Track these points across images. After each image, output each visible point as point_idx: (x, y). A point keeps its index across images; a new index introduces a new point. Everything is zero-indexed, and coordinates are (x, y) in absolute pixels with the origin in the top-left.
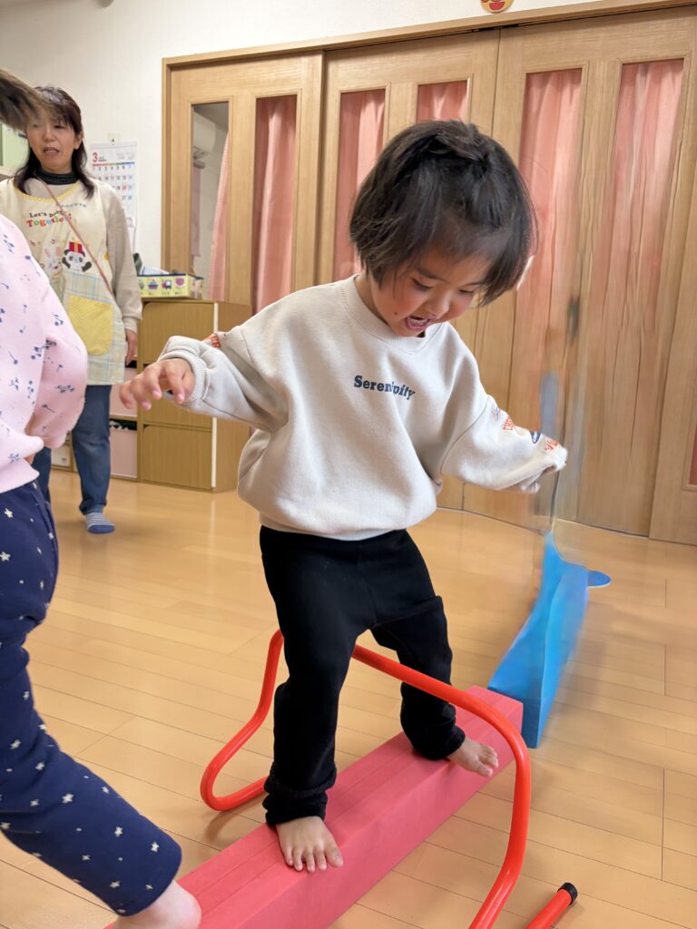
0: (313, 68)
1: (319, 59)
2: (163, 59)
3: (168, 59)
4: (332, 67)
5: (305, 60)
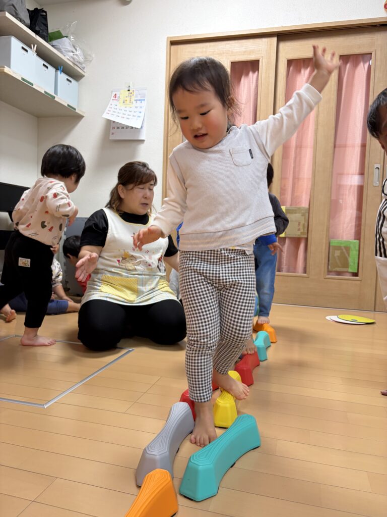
0: (271, 45)
1: (275, 39)
2: (168, 38)
3: (171, 38)
4: (282, 45)
5: (265, 40)
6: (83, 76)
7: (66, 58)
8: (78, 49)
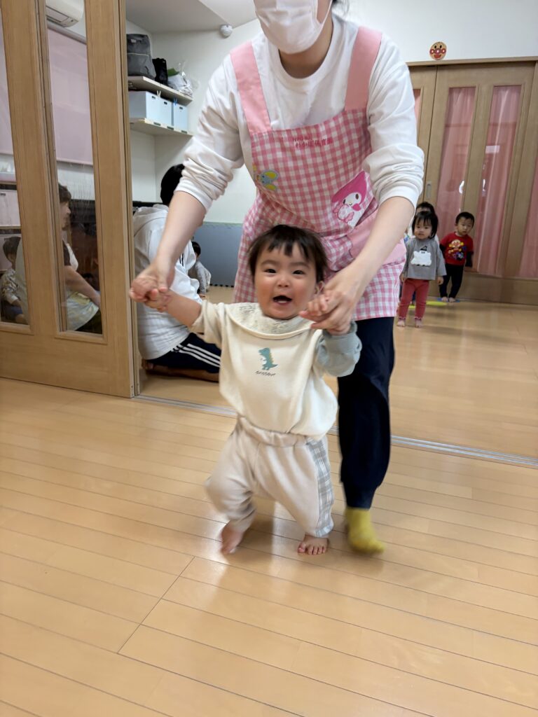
6: (190, 101)
7: (179, 92)
8: (188, 81)
